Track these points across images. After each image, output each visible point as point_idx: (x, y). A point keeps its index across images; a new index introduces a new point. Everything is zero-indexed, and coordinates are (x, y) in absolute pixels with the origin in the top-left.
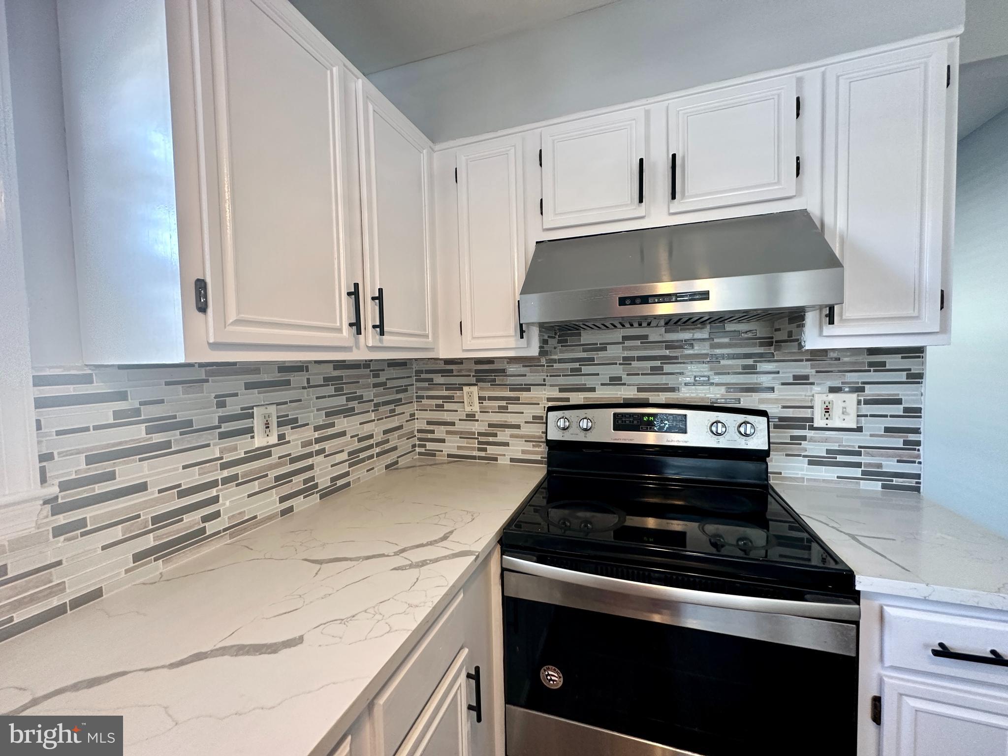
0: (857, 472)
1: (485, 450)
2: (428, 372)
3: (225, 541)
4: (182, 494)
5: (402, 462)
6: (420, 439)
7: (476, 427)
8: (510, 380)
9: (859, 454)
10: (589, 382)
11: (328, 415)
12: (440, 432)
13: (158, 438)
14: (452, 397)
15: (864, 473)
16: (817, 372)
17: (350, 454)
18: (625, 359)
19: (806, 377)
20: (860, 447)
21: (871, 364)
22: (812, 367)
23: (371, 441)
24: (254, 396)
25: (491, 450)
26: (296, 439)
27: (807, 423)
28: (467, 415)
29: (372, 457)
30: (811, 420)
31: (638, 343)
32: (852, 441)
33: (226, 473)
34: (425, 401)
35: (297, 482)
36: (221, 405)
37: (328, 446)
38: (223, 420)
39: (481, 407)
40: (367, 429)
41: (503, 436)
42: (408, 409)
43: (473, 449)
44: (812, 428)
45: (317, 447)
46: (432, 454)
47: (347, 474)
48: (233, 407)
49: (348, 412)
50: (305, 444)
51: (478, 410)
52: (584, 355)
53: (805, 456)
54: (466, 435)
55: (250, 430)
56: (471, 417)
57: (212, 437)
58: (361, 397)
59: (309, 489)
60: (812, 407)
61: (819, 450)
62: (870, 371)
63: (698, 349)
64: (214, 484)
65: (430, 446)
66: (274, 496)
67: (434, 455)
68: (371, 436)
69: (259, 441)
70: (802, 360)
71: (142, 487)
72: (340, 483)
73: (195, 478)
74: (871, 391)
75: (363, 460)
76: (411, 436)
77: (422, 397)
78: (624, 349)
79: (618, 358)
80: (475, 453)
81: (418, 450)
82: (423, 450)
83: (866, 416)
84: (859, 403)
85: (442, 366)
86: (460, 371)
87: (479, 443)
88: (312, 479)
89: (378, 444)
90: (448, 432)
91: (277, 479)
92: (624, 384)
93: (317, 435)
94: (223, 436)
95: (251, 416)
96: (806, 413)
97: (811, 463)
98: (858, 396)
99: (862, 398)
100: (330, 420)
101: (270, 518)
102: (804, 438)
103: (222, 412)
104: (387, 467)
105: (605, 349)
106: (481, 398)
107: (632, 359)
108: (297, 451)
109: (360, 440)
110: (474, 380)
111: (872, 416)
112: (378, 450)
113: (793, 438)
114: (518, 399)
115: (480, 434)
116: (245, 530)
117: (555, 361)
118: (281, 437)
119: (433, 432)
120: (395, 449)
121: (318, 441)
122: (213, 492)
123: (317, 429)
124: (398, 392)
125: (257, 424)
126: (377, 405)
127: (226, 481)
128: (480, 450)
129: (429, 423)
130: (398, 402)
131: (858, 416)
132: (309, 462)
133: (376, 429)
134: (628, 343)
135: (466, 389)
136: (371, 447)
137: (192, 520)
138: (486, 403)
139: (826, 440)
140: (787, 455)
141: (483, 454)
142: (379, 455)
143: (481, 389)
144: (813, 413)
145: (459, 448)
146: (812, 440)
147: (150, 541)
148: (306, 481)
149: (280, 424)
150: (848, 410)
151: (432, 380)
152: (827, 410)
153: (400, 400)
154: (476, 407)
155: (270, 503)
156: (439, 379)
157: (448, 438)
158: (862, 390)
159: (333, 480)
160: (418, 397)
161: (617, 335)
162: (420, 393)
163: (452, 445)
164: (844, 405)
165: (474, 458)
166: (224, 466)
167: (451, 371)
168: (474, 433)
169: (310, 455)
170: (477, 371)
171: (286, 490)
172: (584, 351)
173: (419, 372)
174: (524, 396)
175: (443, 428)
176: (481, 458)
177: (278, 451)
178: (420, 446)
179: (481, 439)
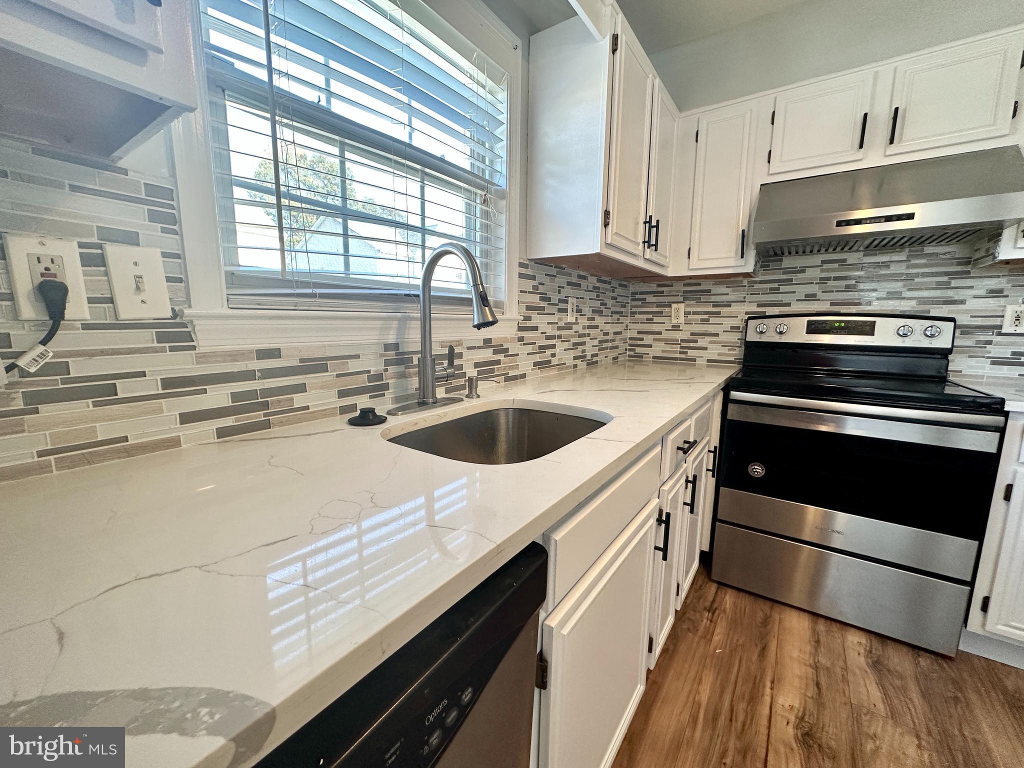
1: (686, 353)
2: (642, 293)
3: (556, 372)
4: (547, 338)
5: (619, 358)
6: (630, 345)
7: (679, 336)
8: (713, 298)
10: (785, 298)
11: (593, 312)
12: (648, 339)
13: (542, 304)
14: (661, 313)
16: (1014, 286)
17: (600, 342)
18: (821, 279)
19: (1001, 291)
22: (1009, 281)
23: (608, 337)
24: (569, 290)
25: (691, 353)
26: (581, 323)
27: (995, 329)
28: (673, 326)
29: (608, 348)
30: (1000, 327)
31: (836, 265)
33: (558, 333)
34: (637, 316)
35: (578, 352)
37: (591, 332)
38: (559, 301)
39: (685, 320)
40: (607, 328)
41: (703, 342)
42: (626, 321)
43: (676, 352)
44: (999, 334)
45: (587, 331)
46: (640, 356)
47: (597, 355)
48: (563, 294)
49: (601, 313)
50: (583, 328)
51: (683, 322)
52: (784, 277)
53: (988, 358)
54: (673, 342)
55: (565, 311)
56: (676, 328)
57: (555, 310)
59: (583, 357)
60: (1002, 316)
61: (1004, 352)
63: (894, 269)
64: (554, 337)
65: (639, 350)
66: (572, 354)
67: (642, 357)
68: (608, 334)
69: (570, 318)
70: (999, 276)
71: (537, 329)
72: (594, 359)
73: (550, 331)
75: (604, 349)
76: (625, 341)
77: (636, 313)
78: (822, 271)
79: (815, 278)
80: (677, 356)
81: (628, 353)
82: (632, 353)
86: (670, 292)
87: (681, 348)
88: (585, 351)
89: (610, 341)
90: (655, 340)
91: (573, 344)
92: (819, 300)
93: (588, 323)
94: (559, 310)
95: (567, 302)
96: (995, 322)
97: (993, 363)
100: (593, 316)
101: (569, 367)
102: (990, 342)
103: (559, 296)
104: (613, 359)
105: (803, 271)
106: (687, 314)
107: (829, 279)
108: (581, 331)
109: (603, 334)
110: (681, 299)
112: (610, 345)
113: (978, 342)
114: (719, 313)
115: (682, 341)
116: (562, 369)
117: (756, 282)
118: (576, 319)
119: (642, 339)
120: (617, 347)
121: (588, 327)
122: (555, 342)
123: (588, 319)
124: (622, 306)
125: (569, 307)
126: (612, 313)
127: (558, 337)
128: (681, 353)
129: (639, 333)
132: (584, 340)
133: (611, 330)
134: (825, 266)
135: (674, 306)
136: (608, 341)
137: (548, 353)
138: (690, 317)
139: (1013, 344)
140: (970, 357)
141: (683, 356)
142: (610, 348)
143: (687, 306)
144: (1002, 321)
145: (663, 351)
146: (998, 344)
147: (537, 358)
148: (582, 352)
149: (576, 311)
151: (645, 299)
152: (1017, 318)
153: (622, 313)
154: (682, 320)
155: (570, 358)
156: (650, 298)
157: (654, 344)
159: (592, 356)
160: (631, 313)
161: (817, 259)
162: (634, 310)
163: (658, 349)
165: (676, 359)
166: (558, 328)
167: (663, 292)
168: (677, 340)
169: (585, 335)
170: (685, 292)
172: (784, 273)
173: (634, 294)
174: (724, 310)
175: (651, 337)
176: (681, 359)
177: (575, 328)
178: (630, 350)
179: (683, 344)
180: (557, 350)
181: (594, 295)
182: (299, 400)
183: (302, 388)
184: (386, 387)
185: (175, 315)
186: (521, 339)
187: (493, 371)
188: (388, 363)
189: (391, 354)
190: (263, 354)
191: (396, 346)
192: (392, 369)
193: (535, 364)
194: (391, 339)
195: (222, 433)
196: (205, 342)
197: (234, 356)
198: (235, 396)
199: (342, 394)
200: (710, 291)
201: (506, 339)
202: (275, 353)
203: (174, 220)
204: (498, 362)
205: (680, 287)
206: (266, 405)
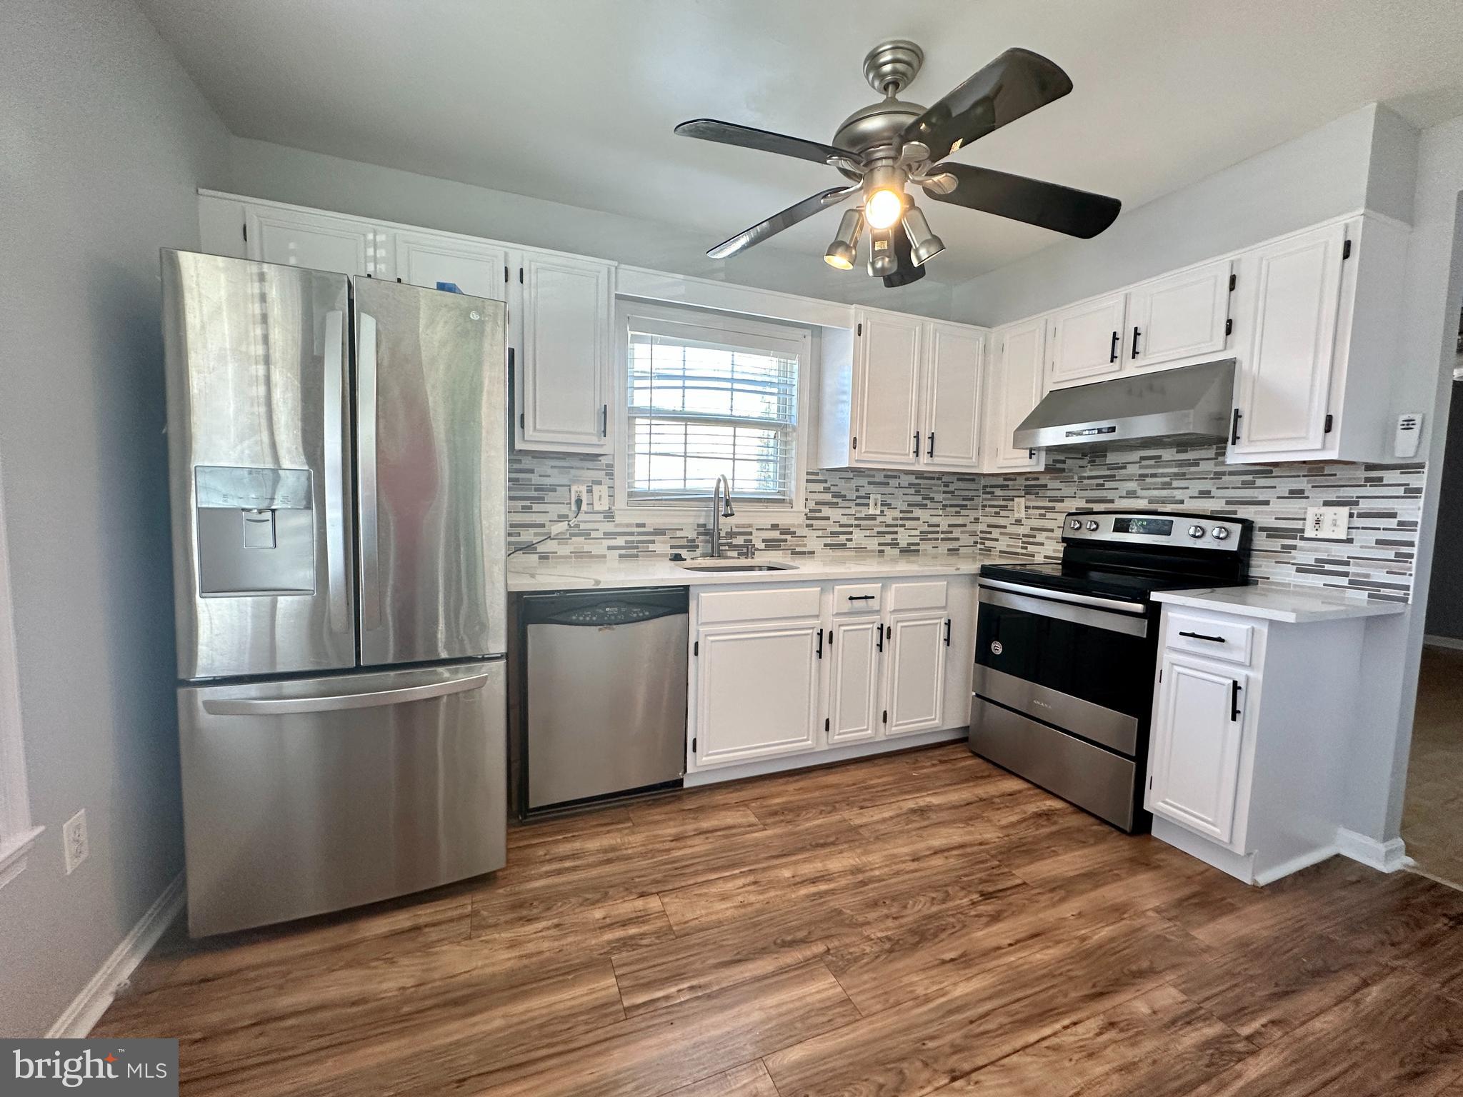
0: (1344, 581)
1: (1026, 548)
2: (992, 486)
3: (852, 553)
4: (841, 526)
5: (962, 550)
6: (981, 538)
7: (1022, 530)
8: (1049, 493)
9: (1347, 564)
10: (1110, 495)
11: (909, 505)
12: (996, 533)
13: (835, 500)
14: (1007, 506)
15: (1351, 582)
16: (1313, 487)
17: (921, 532)
18: (1141, 475)
19: (1302, 491)
20: (1348, 557)
21: (1367, 480)
22: (1308, 482)
23: (938, 529)
24: (871, 489)
25: (1031, 548)
26: (890, 515)
27: (1298, 533)
28: (1016, 521)
29: (937, 539)
30: (1302, 531)
31: (1152, 462)
32: (1342, 552)
33: (856, 522)
34: (987, 509)
35: (888, 538)
36: (857, 490)
37: (908, 523)
38: (858, 497)
39: (1026, 515)
40: (935, 520)
41: (1041, 537)
42: (973, 514)
43: (1017, 547)
44: (1302, 538)
45: (901, 522)
46: (988, 550)
47: (918, 544)
48: (862, 493)
49: (924, 506)
50: (895, 519)
51: (1024, 517)
52: (1108, 473)
53: (1293, 564)
54: (1014, 536)
55: (868, 505)
56: (1018, 522)
57: (852, 504)
58: (933, 498)
59: (894, 544)
60: (1304, 519)
61: (1308, 559)
62: (1366, 486)
63: (1204, 466)
64: (851, 526)
65: (988, 543)
66: (876, 541)
67: (990, 551)
68: (938, 526)
69: (871, 511)
70: (1299, 476)
71: (828, 518)
72: (913, 548)
73: (844, 520)
74: (1364, 505)
75: (930, 539)
76: (973, 534)
77: (985, 506)
78: (1141, 467)
79: (1134, 475)
80: (1019, 550)
81: (979, 546)
82: (982, 547)
83: (1358, 528)
84: (1351, 515)
85: (1000, 481)
86: (1014, 485)
87: (1023, 542)
88: (896, 539)
89: (943, 532)
90: (1001, 534)
91: (878, 533)
92: (1138, 497)
93: (901, 515)
94: (857, 505)
95: (868, 498)
96: (1298, 525)
97: (1298, 570)
98: (1351, 509)
99: (1355, 512)
100: (910, 509)
101: (872, 551)
102: (1294, 547)
103: (857, 494)
104: (949, 550)
105: (1125, 468)
106: (1027, 507)
107: (1146, 476)
108: (890, 522)
109: (929, 526)
110: (1023, 493)
111: (1363, 528)
112: (942, 536)
113: (1283, 547)
114: (1054, 508)
115: (1024, 536)
116: (862, 552)
117: (1084, 478)
118: (882, 512)
119: (990, 533)
120: (957, 539)
121: (901, 519)
122: (851, 529)
123: (901, 512)
124: (964, 500)
125: (871, 502)
126: (945, 506)
127: (857, 526)
128: (1022, 548)
129: (988, 526)
130: (964, 507)
131: (1349, 528)
132: (896, 529)
133: (944, 523)
134: (1144, 463)
135: (1016, 499)
136: (938, 532)
137: (843, 538)
138: (1030, 511)
139: (1316, 550)
140: (1276, 562)
141: (1024, 551)
142: (942, 539)
143: (1028, 500)
144: (1304, 524)
145: (1008, 546)
146: (1302, 549)
147: (829, 541)
148: (892, 539)
149: (882, 505)
150: (1338, 523)
151: (993, 493)
152: (1318, 522)
153: (966, 506)
154: (1023, 514)
155: (873, 544)
156: (998, 492)
157: (1001, 538)
158: (1357, 503)
159: (909, 544)
161: (1135, 456)
162: (985, 503)
164: (1335, 517)
166: (856, 519)
167: (1008, 486)
168: (1019, 535)
169: (896, 526)
170: (1026, 486)
171: (882, 540)
172: (1108, 469)
173: (985, 487)
174: (1058, 505)
175: (998, 530)
176: (1023, 554)
177: (880, 519)
178: (981, 543)
179: (1025, 539)
180: (854, 537)
181: (912, 491)
182: (651, 547)
183: (653, 542)
184: (697, 547)
185: (610, 509)
186: (808, 526)
187: (780, 546)
188: (698, 534)
189: (702, 530)
190: (638, 525)
191: (704, 525)
192: (701, 537)
193: (826, 545)
194: (702, 521)
195: (621, 556)
196: (618, 519)
197: (628, 525)
198: (626, 542)
199: (672, 547)
200: (1046, 486)
201: (793, 525)
202: (643, 525)
203: (612, 475)
204: (786, 540)
205: (1021, 482)
206: (637, 548)
